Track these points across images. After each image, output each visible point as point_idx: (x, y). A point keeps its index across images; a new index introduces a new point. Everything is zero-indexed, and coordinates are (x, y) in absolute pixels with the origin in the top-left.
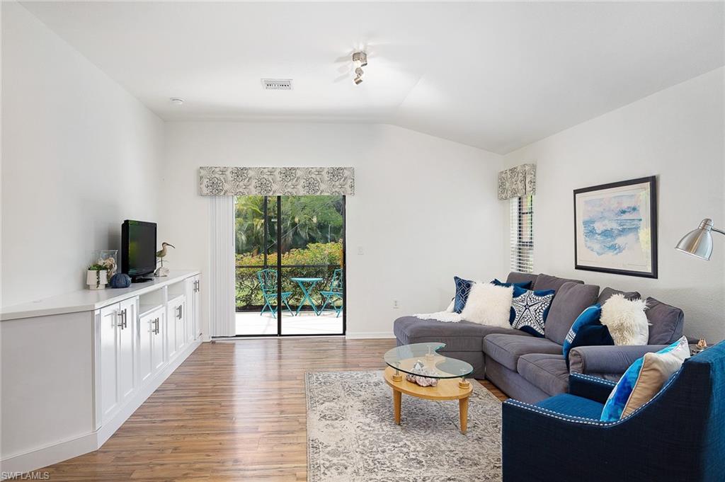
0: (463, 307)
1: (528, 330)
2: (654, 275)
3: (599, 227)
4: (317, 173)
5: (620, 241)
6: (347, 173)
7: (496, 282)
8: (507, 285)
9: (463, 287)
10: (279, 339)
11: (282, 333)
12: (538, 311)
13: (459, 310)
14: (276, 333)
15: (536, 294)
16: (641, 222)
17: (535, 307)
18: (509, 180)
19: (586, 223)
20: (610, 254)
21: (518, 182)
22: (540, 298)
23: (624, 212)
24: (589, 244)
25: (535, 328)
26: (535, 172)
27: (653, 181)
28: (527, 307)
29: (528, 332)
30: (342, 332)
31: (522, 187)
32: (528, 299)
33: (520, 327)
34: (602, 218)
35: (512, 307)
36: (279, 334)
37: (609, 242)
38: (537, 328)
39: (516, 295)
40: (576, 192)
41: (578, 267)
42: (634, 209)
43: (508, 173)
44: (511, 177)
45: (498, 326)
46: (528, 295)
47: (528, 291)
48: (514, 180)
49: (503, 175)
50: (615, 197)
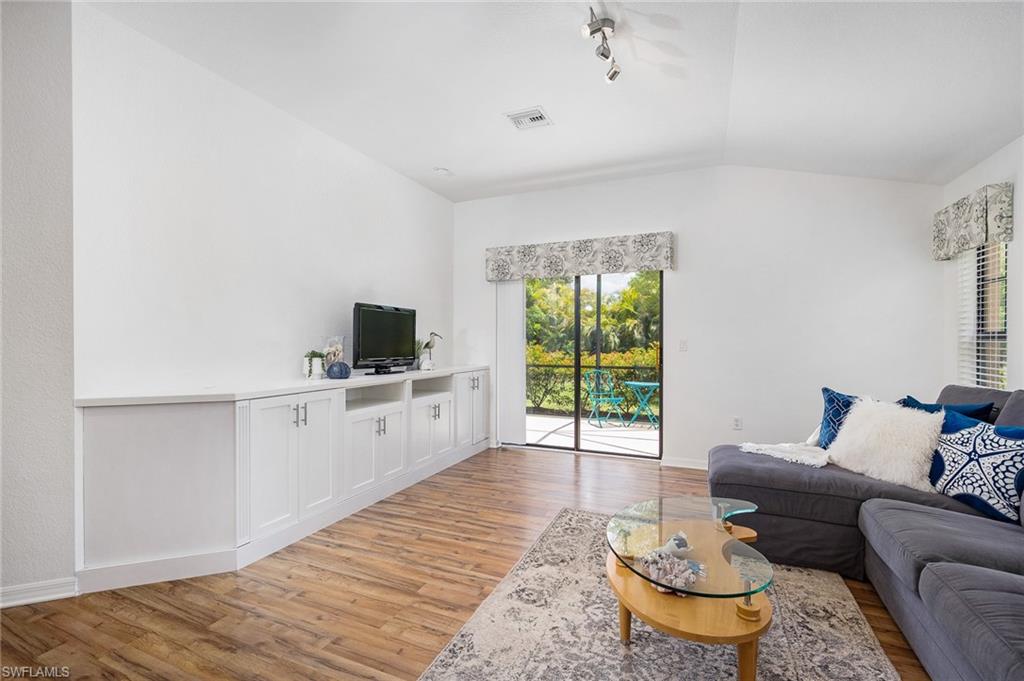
0: (832, 437)
1: (972, 504)
7: (909, 403)
8: (931, 409)
9: (838, 407)
10: (575, 455)
11: (582, 447)
12: (1003, 468)
13: (825, 444)
14: (573, 446)
15: (998, 432)
17: (996, 459)
18: (953, 224)
21: (972, 222)
22: (1010, 443)
25: (991, 502)
26: (1012, 199)
28: (974, 456)
29: (973, 508)
30: (657, 455)
31: (979, 230)
32: (979, 441)
33: (953, 493)
35: (936, 452)
36: (577, 448)
38: (997, 504)
39: (947, 428)
43: (951, 210)
44: (957, 217)
45: (901, 483)
46: (981, 433)
47: (981, 424)
48: (962, 221)
49: (942, 217)
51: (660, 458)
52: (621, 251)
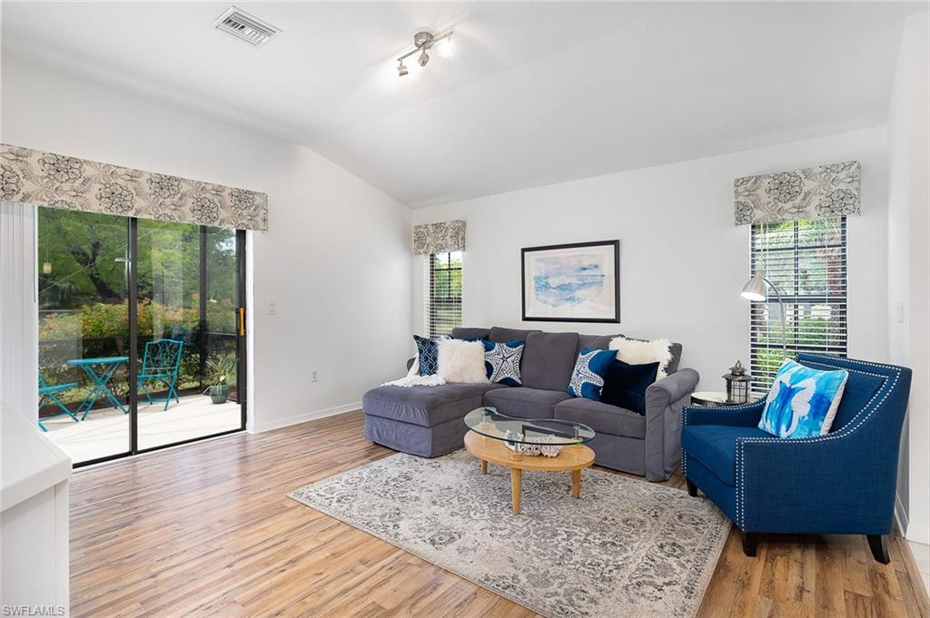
0: (434, 368)
1: (506, 382)
2: (617, 321)
3: (554, 282)
4: (214, 192)
5: (579, 293)
6: (258, 200)
9: (429, 346)
10: (132, 460)
11: (138, 449)
12: (515, 362)
13: (428, 372)
14: (128, 450)
15: (509, 346)
16: (604, 278)
17: (512, 358)
18: (432, 235)
19: (538, 279)
20: (568, 304)
22: (513, 350)
23: (585, 269)
24: (541, 297)
25: (514, 378)
26: (465, 230)
27: (616, 243)
28: (504, 359)
29: (507, 384)
30: (239, 427)
31: (453, 243)
32: (503, 351)
33: (499, 380)
34: (558, 274)
35: (487, 362)
36: (134, 450)
37: (567, 294)
38: (516, 379)
39: (486, 348)
40: (524, 250)
41: (525, 319)
42: (596, 267)
43: (430, 228)
44: (435, 232)
46: (500, 347)
47: (497, 344)
48: (439, 235)
49: (422, 230)
50: (573, 256)
51: (244, 428)
52: (216, 201)
